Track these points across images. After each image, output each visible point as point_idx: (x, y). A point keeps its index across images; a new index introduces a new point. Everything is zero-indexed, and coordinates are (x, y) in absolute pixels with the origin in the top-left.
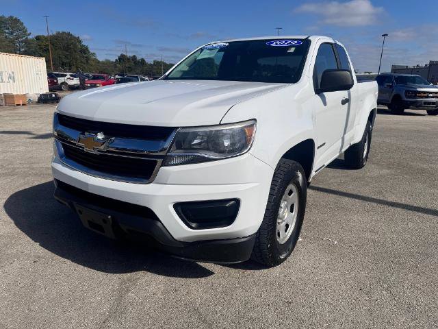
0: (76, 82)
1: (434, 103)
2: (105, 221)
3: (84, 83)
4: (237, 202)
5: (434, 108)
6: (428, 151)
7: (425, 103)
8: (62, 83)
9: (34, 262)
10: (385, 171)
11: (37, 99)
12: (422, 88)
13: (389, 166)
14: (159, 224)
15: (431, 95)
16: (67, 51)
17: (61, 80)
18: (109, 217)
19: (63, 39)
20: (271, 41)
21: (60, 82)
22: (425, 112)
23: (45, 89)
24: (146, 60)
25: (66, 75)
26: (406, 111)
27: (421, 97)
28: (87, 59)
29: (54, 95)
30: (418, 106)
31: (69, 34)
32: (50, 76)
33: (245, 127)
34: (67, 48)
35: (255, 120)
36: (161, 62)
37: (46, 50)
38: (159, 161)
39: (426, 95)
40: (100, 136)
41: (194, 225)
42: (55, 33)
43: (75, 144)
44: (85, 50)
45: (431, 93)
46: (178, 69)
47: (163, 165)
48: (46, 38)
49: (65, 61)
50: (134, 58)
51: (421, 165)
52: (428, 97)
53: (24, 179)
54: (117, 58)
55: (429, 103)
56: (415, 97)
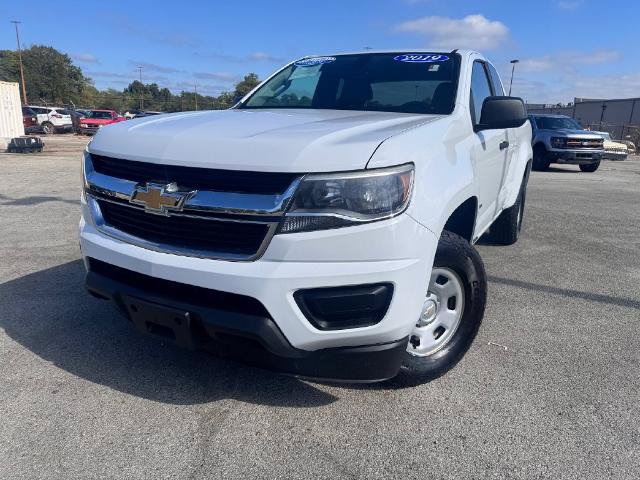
0: (65, 120)
1: (589, 155)
2: (179, 320)
3: (79, 122)
4: (389, 288)
5: (589, 163)
6: (595, 219)
7: (578, 155)
8: (44, 123)
9: (54, 392)
10: (546, 248)
11: (7, 145)
12: (573, 133)
13: (550, 240)
14: (270, 323)
15: (585, 143)
16: (49, 75)
17: (41, 118)
18: (187, 314)
19: (42, 57)
20: (402, 55)
21: (40, 121)
22: (577, 167)
23: (18, 131)
24: (171, 92)
25: (50, 111)
26: (552, 165)
27: (573, 147)
28: (80, 88)
29: (33, 141)
30: (569, 159)
31: (51, 49)
32: (26, 111)
33: (401, 174)
34: (48, 70)
35: (412, 163)
36: (194, 94)
37: (14, 74)
38: (273, 226)
39: (580, 143)
40: (171, 188)
41: (323, 324)
42: (29, 48)
43: (126, 201)
44: (76, 74)
45: (585, 140)
46: (260, 94)
47: (278, 231)
48: (16, 55)
49: (45, 89)
50: (153, 88)
51: (591, 238)
52: (582, 146)
53: (9, 265)
54: (127, 87)
55: (584, 155)
56: (565, 146)
